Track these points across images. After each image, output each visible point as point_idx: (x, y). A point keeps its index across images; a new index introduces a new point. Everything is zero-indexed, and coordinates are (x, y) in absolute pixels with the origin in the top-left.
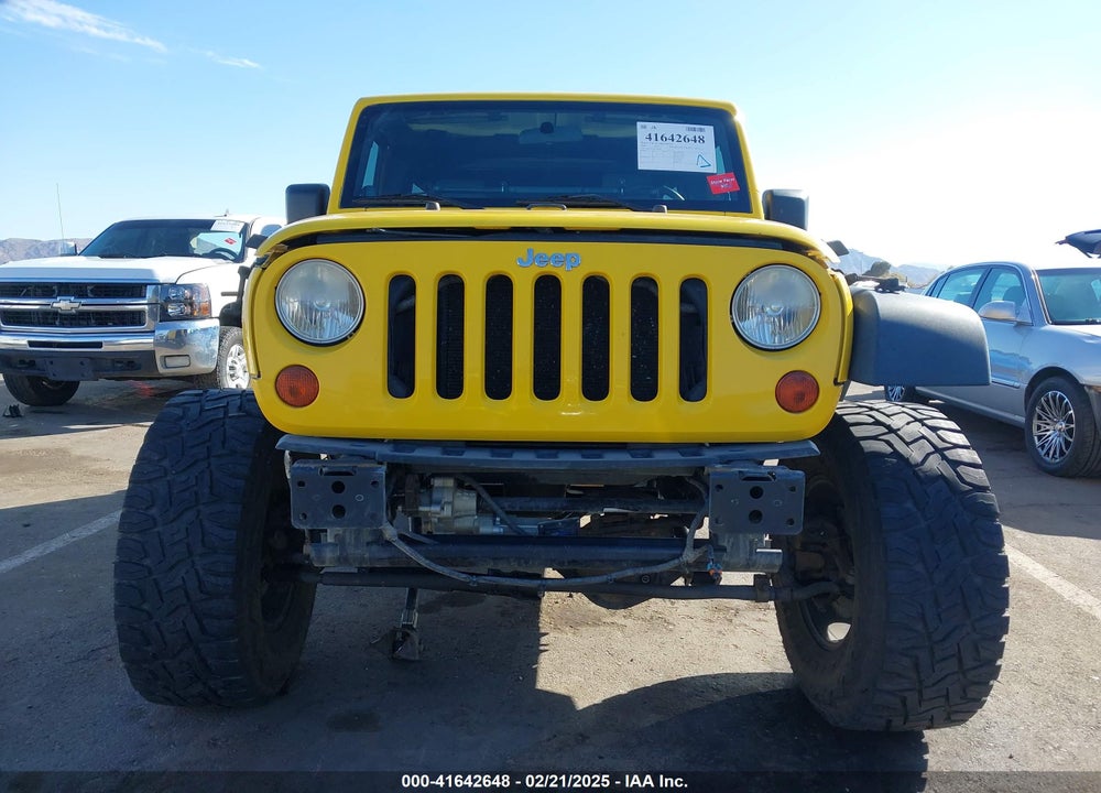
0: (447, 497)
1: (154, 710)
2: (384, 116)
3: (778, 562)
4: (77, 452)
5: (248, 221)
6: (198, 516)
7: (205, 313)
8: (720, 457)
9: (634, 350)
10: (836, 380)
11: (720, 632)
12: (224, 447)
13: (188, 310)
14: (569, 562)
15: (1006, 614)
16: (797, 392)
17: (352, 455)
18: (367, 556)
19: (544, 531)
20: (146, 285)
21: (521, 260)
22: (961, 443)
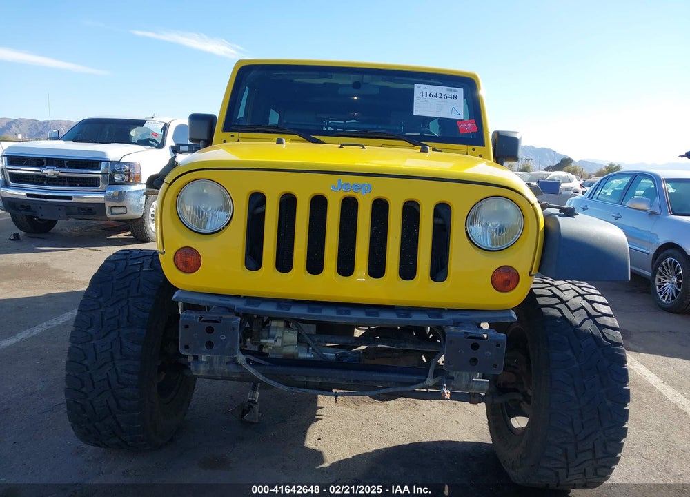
0: (279, 334)
1: (90, 449)
2: (253, 73)
3: (487, 387)
4: (55, 266)
5: (167, 122)
6: (119, 335)
7: (138, 180)
8: (454, 320)
9: (402, 245)
10: (530, 272)
11: (448, 412)
12: (138, 292)
13: (126, 178)
14: (354, 381)
15: (626, 426)
16: (505, 279)
17: (220, 306)
18: (226, 370)
19: (339, 358)
20: (101, 161)
21: (334, 187)
22: (607, 313)
